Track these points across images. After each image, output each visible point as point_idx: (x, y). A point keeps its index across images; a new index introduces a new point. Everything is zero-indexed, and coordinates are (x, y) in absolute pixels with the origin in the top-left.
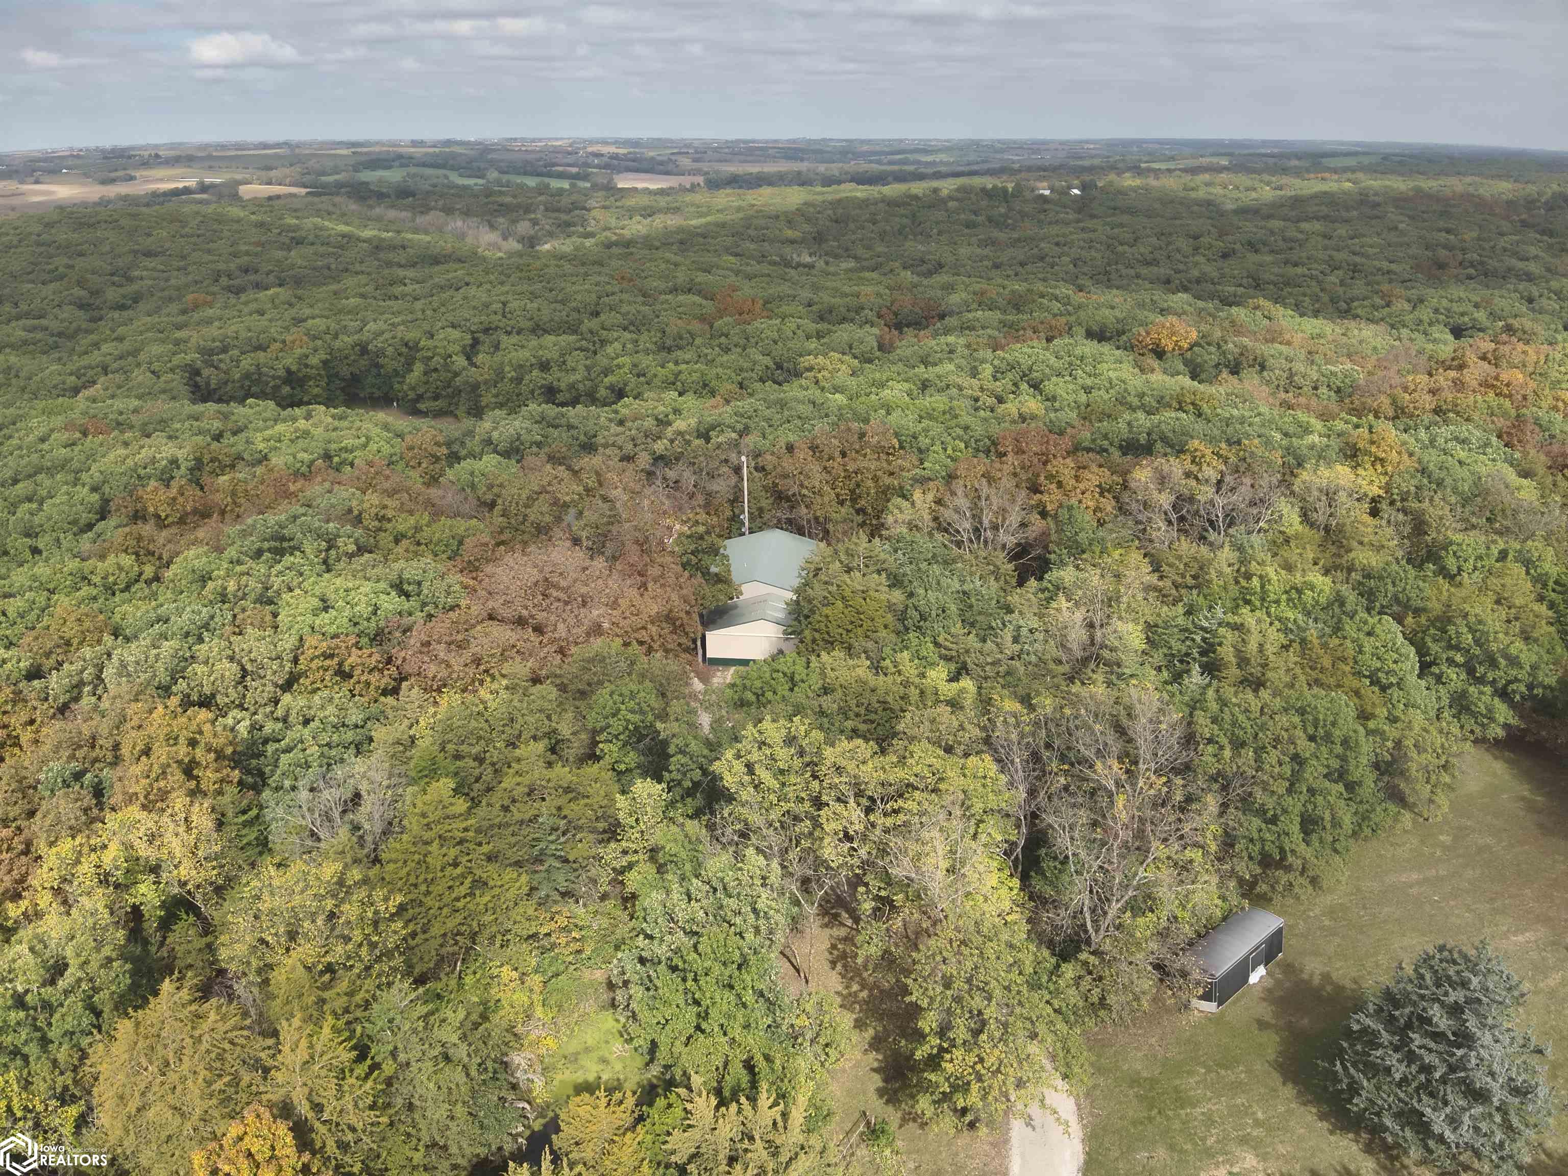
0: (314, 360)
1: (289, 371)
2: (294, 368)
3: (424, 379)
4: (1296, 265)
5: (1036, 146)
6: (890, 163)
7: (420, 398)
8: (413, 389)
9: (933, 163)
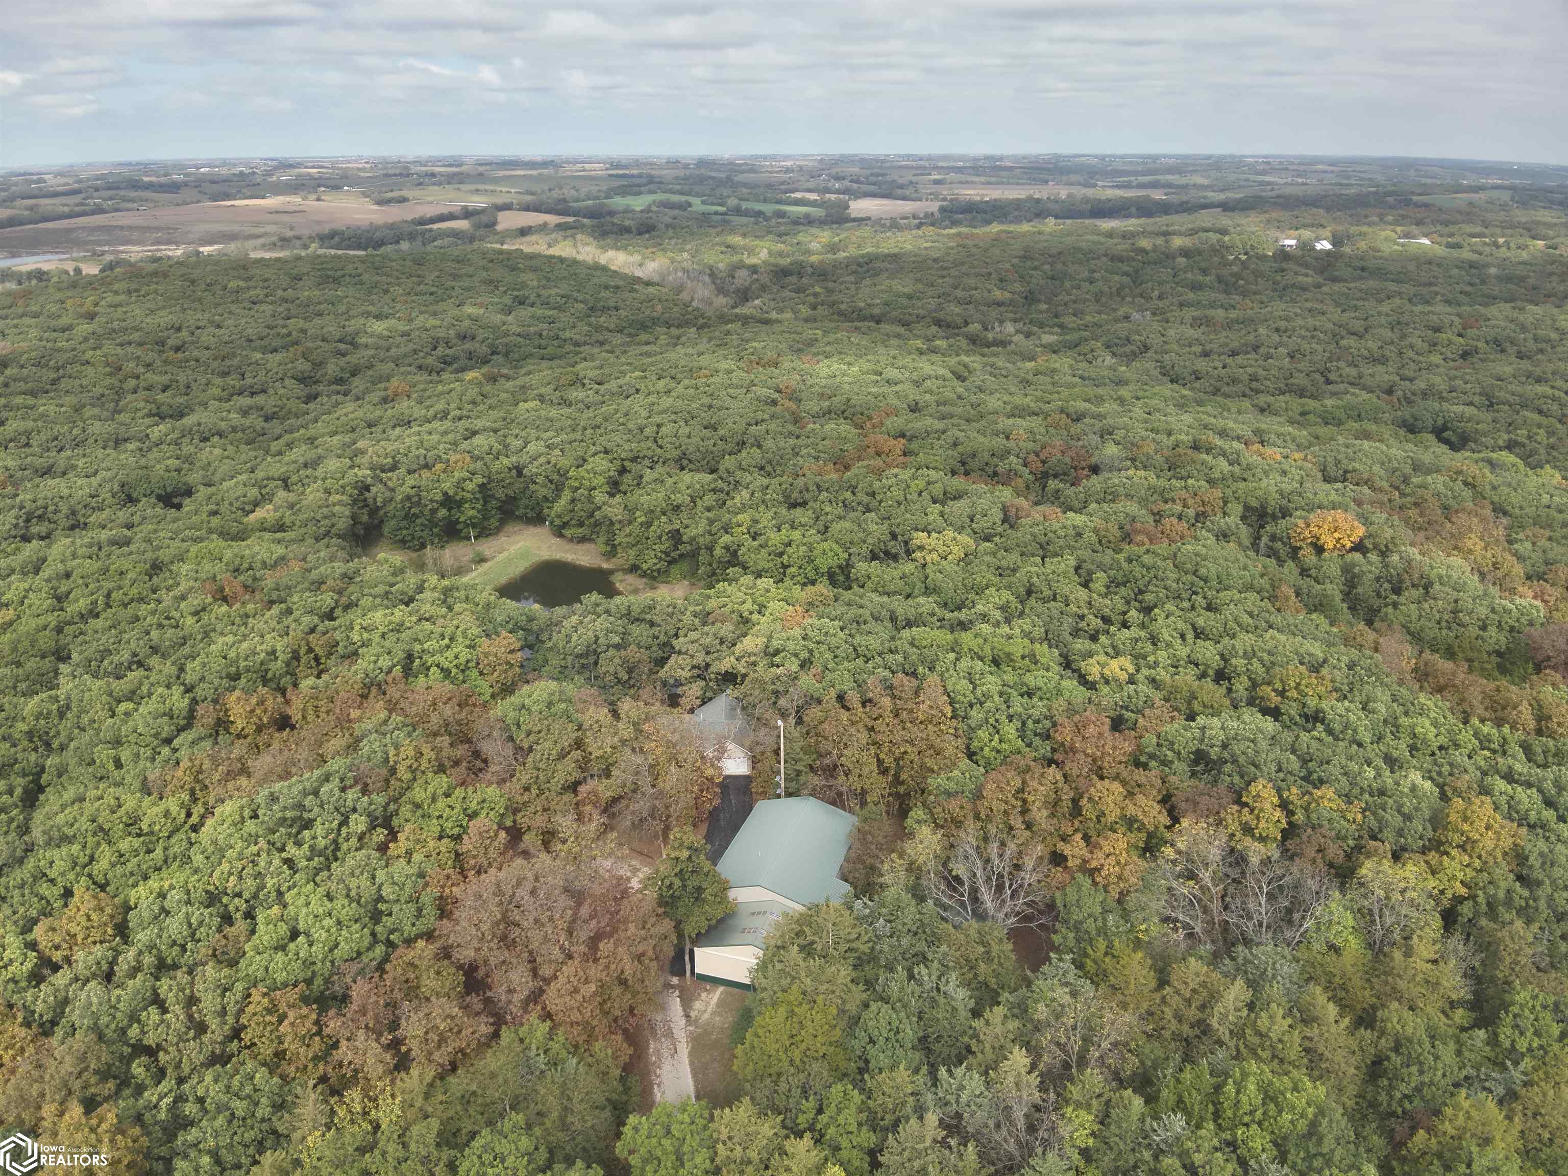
0: (470, 486)
1: (445, 494)
2: (451, 493)
3: (570, 507)
4: (1538, 381)
5: (1302, 167)
6: (1141, 186)
7: (565, 525)
8: (559, 516)
9: (1185, 187)
